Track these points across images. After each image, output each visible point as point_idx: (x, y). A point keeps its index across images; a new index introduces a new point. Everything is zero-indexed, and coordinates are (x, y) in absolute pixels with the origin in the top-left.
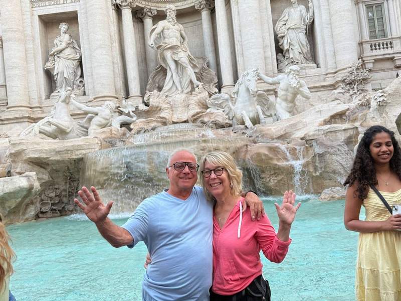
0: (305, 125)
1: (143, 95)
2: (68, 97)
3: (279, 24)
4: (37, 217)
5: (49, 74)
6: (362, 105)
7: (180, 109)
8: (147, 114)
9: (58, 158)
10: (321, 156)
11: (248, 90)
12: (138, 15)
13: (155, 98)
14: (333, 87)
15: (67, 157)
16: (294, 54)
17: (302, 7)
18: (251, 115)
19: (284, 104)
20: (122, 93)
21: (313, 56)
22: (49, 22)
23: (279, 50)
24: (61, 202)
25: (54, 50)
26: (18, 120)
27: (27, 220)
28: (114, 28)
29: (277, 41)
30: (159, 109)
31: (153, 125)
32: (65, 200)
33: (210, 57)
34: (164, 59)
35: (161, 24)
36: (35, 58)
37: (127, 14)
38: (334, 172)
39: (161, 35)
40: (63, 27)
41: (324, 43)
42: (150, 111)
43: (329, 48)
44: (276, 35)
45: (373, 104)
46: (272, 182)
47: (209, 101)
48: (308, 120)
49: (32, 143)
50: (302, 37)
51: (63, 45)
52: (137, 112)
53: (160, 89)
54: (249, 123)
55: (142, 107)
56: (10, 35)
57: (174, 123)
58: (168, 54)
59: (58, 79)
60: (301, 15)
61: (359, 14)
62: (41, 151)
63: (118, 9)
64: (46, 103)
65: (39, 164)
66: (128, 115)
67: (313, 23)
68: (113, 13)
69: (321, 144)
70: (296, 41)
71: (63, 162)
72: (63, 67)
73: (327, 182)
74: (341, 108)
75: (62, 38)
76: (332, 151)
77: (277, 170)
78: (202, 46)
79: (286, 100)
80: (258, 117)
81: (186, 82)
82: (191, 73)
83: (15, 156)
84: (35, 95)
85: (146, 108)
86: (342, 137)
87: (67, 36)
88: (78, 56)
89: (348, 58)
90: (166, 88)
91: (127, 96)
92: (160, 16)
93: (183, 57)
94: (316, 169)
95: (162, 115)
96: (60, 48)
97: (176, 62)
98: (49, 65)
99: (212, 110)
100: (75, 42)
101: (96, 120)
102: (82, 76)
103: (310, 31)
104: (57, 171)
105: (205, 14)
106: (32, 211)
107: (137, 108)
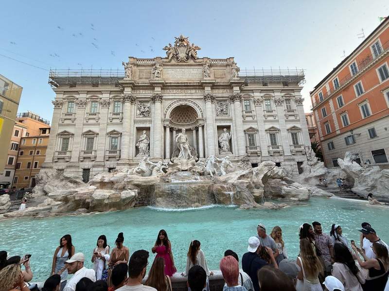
0: (232, 178)
1: (171, 158)
2: (146, 159)
3: (220, 138)
4: (134, 206)
5: (137, 148)
6: (250, 172)
7: (185, 165)
8: (172, 166)
9: (145, 184)
10: (239, 192)
11: (211, 162)
12: (171, 130)
13: (176, 160)
14: (238, 161)
15: (148, 184)
16: (225, 148)
17: (228, 133)
18: (212, 171)
19: (224, 169)
20: (163, 157)
21: (231, 150)
22: (139, 130)
23: (220, 147)
24: (142, 200)
25: (140, 139)
26: (124, 164)
27: (132, 207)
28: (163, 134)
29: (219, 144)
30: (177, 164)
31: (175, 170)
32: (144, 199)
33: (195, 146)
34: (180, 146)
35: (180, 134)
36: (133, 142)
37: (168, 130)
38: (244, 198)
39: (180, 138)
40: (144, 132)
41: (235, 146)
42: (174, 165)
43: (236, 148)
44: (219, 142)
45: (254, 173)
46: (221, 199)
47: (195, 163)
48: (233, 176)
49: (136, 178)
50: (228, 143)
51: (144, 138)
52: (169, 164)
53: (177, 156)
54: (212, 175)
55: (171, 163)
56: (125, 133)
57: (183, 171)
58: (182, 145)
59: (140, 150)
60: (227, 136)
61: (246, 137)
62: (139, 181)
63: (165, 128)
64: (135, 158)
65: (137, 186)
66: (165, 165)
67: (231, 139)
68: (163, 129)
69: (239, 188)
70: (225, 144)
71: (147, 186)
72: (143, 146)
73: (241, 201)
74: (244, 173)
75: (144, 136)
76: (243, 190)
77: (224, 195)
78: (193, 141)
79: (224, 167)
80: (215, 172)
81: (187, 155)
82: (189, 152)
83: (129, 182)
84: (131, 155)
85: (172, 164)
86: (245, 185)
87: (145, 135)
88: (149, 142)
89: (243, 152)
90: (179, 156)
91: (165, 158)
92: (179, 131)
93: (187, 146)
94: (237, 196)
95: (178, 167)
96: (142, 139)
97: (184, 148)
98: (137, 145)
99: (196, 166)
100: (148, 137)
101: (156, 168)
102: (149, 149)
103: (230, 141)
104: (143, 188)
105: (194, 132)
106: (133, 204)
107: (169, 163)
